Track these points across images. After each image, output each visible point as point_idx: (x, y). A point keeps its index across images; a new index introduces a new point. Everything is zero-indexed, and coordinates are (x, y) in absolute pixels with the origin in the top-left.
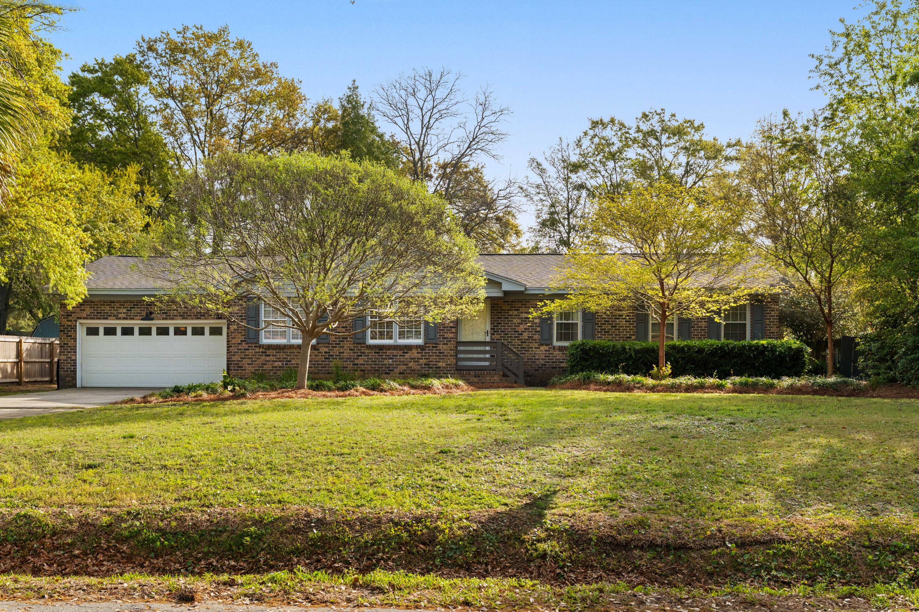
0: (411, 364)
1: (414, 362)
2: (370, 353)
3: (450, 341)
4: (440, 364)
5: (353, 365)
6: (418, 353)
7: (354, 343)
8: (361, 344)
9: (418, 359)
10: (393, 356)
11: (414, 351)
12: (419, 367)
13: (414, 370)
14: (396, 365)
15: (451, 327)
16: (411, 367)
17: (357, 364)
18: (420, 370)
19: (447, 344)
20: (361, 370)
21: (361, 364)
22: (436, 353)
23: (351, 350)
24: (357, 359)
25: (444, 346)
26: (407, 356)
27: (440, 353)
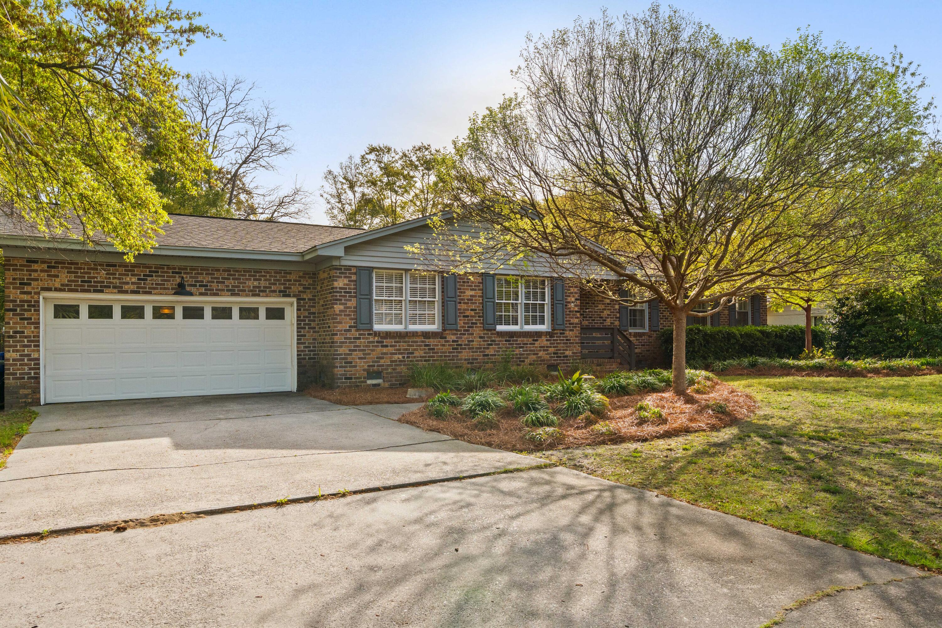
0: (541, 354)
1: (544, 350)
2: (501, 341)
3: (575, 327)
4: (567, 353)
5: (484, 355)
6: (547, 340)
7: (484, 330)
8: (490, 330)
9: (547, 347)
10: (524, 344)
11: (544, 338)
12: (548, 356)
13: (544, 360)
14: (527, 354)
15: (576, 312)
16: (541, 357)
17: (487, 355)
18: (549, 360)
19: (573, 330)
20: (492, 362)
21: (492, 355)
22: (563, 340)
23: (481, 337)
24: (488, 348)
25: (571, 333)
26: (537, 344)
27: (567, 340)
